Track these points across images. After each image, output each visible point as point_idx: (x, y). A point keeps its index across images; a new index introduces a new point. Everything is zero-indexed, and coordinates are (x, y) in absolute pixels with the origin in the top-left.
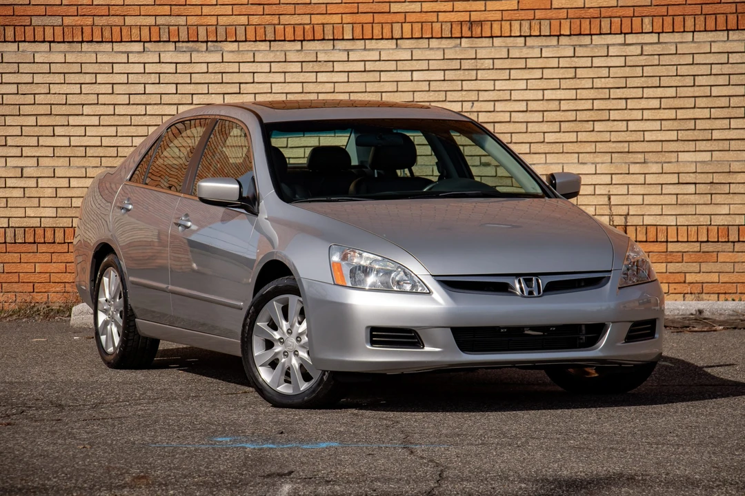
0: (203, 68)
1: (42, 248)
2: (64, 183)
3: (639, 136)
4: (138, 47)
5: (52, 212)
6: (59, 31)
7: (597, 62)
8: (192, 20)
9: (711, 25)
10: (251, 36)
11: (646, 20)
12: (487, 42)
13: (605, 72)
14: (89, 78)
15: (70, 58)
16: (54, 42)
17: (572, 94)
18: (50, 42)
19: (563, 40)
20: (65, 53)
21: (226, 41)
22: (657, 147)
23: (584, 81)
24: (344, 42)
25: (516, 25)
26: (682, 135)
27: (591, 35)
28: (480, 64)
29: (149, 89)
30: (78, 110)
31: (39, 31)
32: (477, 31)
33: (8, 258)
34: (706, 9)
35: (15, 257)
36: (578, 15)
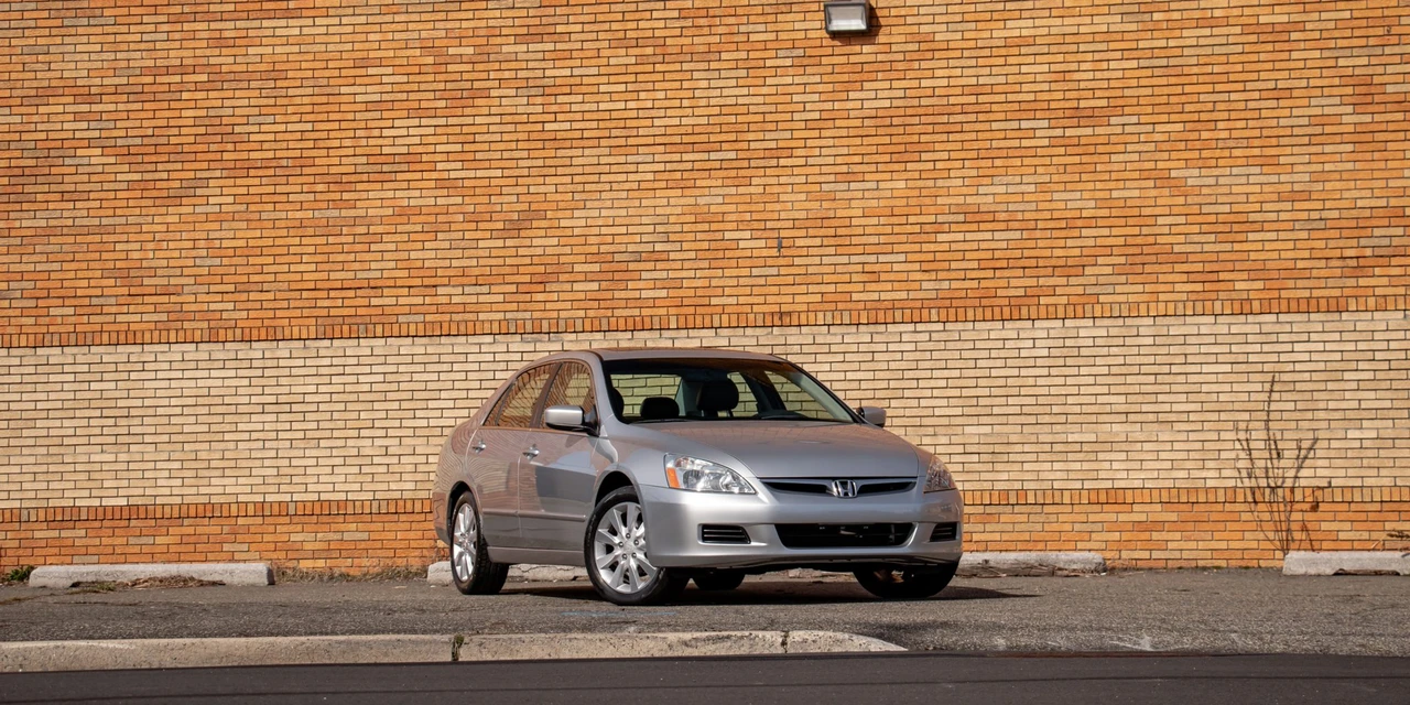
1: (403, 518)
2: (423, 460)
3: (930, 412)
4: (489, 339)
5: (411, 486)
6: (421, 326)
7: (892, 347)
8: (537, 315)
9: (988, 315)
10: (588, 328)
12: (795, 330)
13: (899, 356)
14: (446, 367)
15: (430, 350)
16: (416, 336)
17: (870, 375)
18: (413, 337)
19: (862, 328)
20: (425, 345)
21: (566, 332)
22: (945, 421)
23: (880, 364)
24: (670, 332)
25: (820, 315)
26: (967, 411)
27: (886, 324)
28: (789, 350)
30: (435, 395)
31: (404, 327)
32: (786, 320)
33: (373, 527)
34: (984, 302)
35: (379, 526)
36: (874, 307)
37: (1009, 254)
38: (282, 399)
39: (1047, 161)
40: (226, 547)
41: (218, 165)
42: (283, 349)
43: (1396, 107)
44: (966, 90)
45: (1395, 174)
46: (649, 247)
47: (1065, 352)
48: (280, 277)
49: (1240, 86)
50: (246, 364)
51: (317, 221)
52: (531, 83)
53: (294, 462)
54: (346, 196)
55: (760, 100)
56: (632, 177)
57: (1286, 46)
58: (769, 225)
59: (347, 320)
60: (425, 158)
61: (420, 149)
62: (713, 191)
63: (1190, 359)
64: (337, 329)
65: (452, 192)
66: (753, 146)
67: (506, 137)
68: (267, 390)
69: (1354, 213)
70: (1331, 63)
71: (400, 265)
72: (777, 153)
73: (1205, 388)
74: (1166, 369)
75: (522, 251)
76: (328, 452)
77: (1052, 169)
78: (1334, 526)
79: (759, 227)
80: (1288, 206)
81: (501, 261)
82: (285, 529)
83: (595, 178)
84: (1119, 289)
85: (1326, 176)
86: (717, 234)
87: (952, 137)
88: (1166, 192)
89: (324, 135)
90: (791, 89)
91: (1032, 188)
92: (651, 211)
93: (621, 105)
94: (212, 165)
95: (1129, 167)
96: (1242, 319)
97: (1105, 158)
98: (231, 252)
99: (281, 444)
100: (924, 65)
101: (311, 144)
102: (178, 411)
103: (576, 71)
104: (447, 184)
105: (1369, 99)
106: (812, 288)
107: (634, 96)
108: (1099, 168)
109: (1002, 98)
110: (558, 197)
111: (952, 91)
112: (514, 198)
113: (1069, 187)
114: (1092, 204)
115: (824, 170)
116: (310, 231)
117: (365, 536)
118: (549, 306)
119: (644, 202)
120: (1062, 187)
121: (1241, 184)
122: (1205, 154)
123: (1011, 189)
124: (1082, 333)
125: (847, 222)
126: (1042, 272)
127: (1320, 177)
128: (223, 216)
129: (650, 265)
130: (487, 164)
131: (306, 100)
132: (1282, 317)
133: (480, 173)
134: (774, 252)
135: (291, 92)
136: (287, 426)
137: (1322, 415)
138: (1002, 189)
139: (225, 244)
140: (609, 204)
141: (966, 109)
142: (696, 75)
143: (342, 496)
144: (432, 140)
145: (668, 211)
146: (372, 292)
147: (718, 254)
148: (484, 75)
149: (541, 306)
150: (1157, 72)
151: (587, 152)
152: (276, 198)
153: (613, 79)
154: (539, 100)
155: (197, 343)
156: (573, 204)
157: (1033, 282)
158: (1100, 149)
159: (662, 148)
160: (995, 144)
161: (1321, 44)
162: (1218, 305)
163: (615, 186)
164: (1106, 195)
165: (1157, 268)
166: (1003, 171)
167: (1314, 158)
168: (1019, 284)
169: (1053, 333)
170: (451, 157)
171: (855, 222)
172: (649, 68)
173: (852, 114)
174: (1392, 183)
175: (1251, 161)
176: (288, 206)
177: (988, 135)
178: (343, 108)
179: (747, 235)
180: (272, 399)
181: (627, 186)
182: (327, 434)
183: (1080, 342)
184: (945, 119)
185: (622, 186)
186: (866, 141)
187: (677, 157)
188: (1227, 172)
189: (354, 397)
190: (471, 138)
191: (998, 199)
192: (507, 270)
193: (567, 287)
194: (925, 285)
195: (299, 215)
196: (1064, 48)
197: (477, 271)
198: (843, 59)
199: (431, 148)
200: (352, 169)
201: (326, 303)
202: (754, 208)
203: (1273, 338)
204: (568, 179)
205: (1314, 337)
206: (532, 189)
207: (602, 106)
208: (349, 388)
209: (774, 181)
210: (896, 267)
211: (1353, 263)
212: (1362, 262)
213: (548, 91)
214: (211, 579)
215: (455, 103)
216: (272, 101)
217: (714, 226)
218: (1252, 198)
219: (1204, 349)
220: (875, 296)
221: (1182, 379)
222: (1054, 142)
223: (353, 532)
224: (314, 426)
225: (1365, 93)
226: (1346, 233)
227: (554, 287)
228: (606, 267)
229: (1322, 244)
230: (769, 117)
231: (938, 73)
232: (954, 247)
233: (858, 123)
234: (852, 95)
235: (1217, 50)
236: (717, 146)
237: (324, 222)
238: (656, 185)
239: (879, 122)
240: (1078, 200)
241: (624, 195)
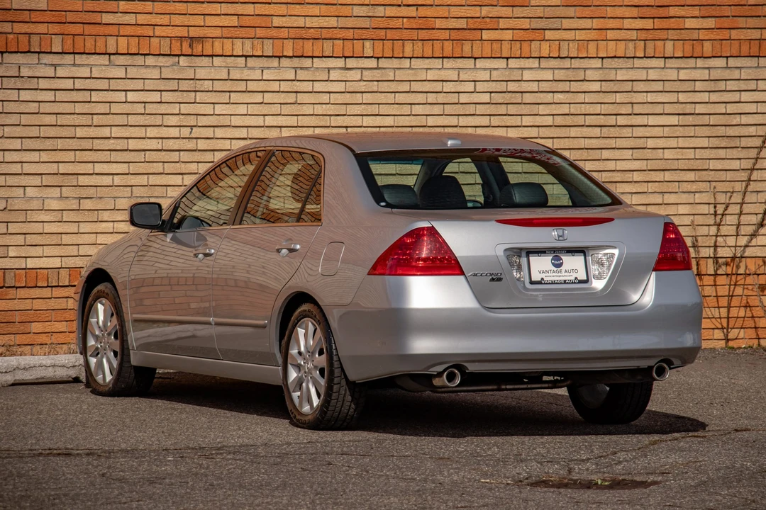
7: (318, 87)
9: (428, 52)
11: (367, 44)
12: (205, 61)
13: (325, 98)
19: (285, 62)
23: (305, 107)
24: (52, 56)
25: (238, 43)
27: (313, 57)
28: (199, 85)
32: (198, 48)
34: (423, 34)
36: (300, 35)
47: (507, 98)
73: (651, 143)
74: (612, 120)
84: (566, 23)
96: (691, 62)
106: (226, 8)
124: (527, 75)
132: (732, 62)
157: (476, 12)
168: (459, 14)
169: (495, 75)
183: (524, 87)
194: (357, 12)
219: (651, 97)
220: (300, 22)
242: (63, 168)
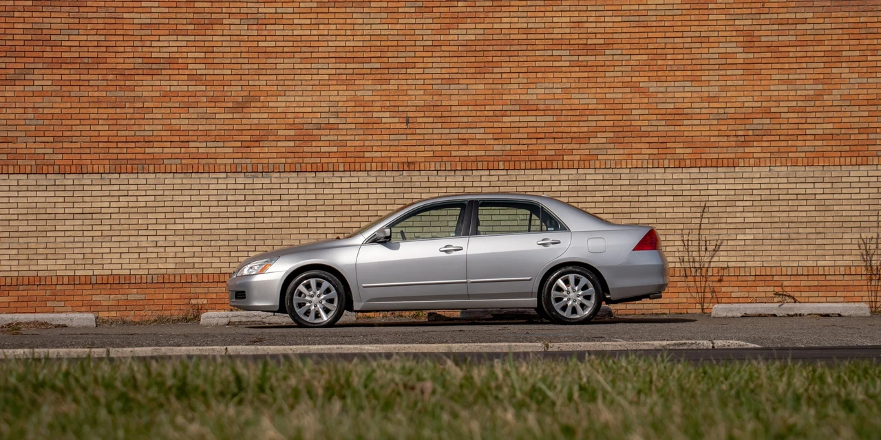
0: (260, 186)
1: (168, 285)
2: (180, 249)
3: (498, 223)
4: (224, 175)
5: (173, 266)
6: (179, 166)
7: (475, 184)
8: (254, 161)
9: (534, 166)
10: (287, 169)
11: (501, 163)
12: (417, 173)
14: (195, 192)
15: (185, 181)
16: (176, 173)
18: (174, 173)
19: (457, 173)
20: (182, 179)
21: (273, 172)
24: (339, 173)
25: (433, 164)
27: (472, 170)
28: (413, 185)
29: (229, 198)
30: (189, 209)
31: (168, 167)
32: (412, 167)
33: (147, 291)
34: (531, 158)
35: (152, 291)
36: (465, 160)
37: (546, 130)
38: (86, 211)
39: (568, 75)
40: (49, 304)
41: (40, 60)
42: (87, 180)
43: (766, 49)
44: (521, 31)
45: (766, 88)
46: (326, 121)
47: (578, 188)
48: (83, 133)
49: (680, 34)
50: (62, 188)
51: (109, 98)
52: (250, 16)
53: (95, 251)
54: (128, 83)
55: (395, 32)
56: (314, 77)
57: (706, 12)
58: (401, 109)
59: (130, 162)
60: (180, 61)
61: (177, 55)
62: (366, 88)
63: (650, 193)
64: (124, 167)
65: (198, 83)
66: (391, 60)
67: (234, 50)
68: (76, 205)
69: (743, 110)
70: (732, 22)
71: (165, 128)
72: (406, 65)
73: (658, 210)
74: (636, 199)
75: (244, 121)
76: (117, 245)
77: (572, 80)
78: (730, 289)
79: (394, 110)
80: (706, 105)
81: (231, 127)
82: (89, 292)
83: (292, 77)
84: (610, 152)
85: (727, 88)
86: (368, 113)
87: (512, 59)
88: (637, 95)
89: (113, 44)
90: (414, 27)
91: (559, 91)
92: (327, 99)
93: (308, 32)
94: (36, 60)
95: (616, 80)
96: (680, 170)
97: (603, 74)
98: (50, 116)
99: (85, 239)
100: (496, 15)
101: (104, 49)
102: (15, 217)
103: (279, 10)
104: (195, 77)
105: (752, 44)
106: (427, 148)
107: (316, 27)
108: (599, 80)
109: (542, 36)
110: (268, 88)
111: (512, 31)
112: (239, 88)
113: (581, 91)
114: (595, 101)
115: (435, 76)
116: (104, 105)
117: (143, 297)
118: (262, 155)
119: (323, 93)
120: (577, 91)
121: (680, 92)
122: (660, 73)
123: (547, 91)
124: (588, 177)
125: (449, 108)
126: (565, 141)
127: (725, 89)
128: (44, 94)
129: (327, 132)
130: (221, 66)
131: (100, 21)
132: (702, 170)
133: (216, 72)
134: (404, 126)
135: (90, 15)
136: (90, 228)
137: (723, 226)
138: (542, 91)
139: (46, 111)
140: (300, 93)
141: (521, 42)
142: (355, 15)
143: (127, 272)
144: (184, 49)
145: (338, 99)
146: (146, 145)
147: (369, 126)
148: (219, 10)
149: (257, 156)
150: (633, 24)
151: (286, 61)
152: (81, 83)
153: (302, 16)
154: (255, 27)
155: (28, 174)
156: (277, 93)
157: (560, 147)
158: (600, 69)
159: (334, 60)
160: (537, 64)
161: (726, 11)
162: (666, 162)
163: (304, 83)
164: (603, 96)
165: (631, 140)
166: (542, 80)
167: (721, 78)
168: (551, 148)
169: (571, 177)
170: (198, 61)
171: (453, 108)
172: (326, 10)
173: (452, 43)
174: (764, 93)
175: (686, 78)
176: (89, 89)
177: (534, 58)
178: (125, 27)
179: (387, 114)
180: (80, 211)
181: (312, 82)
182: (117, 233)
183: (587, 183)
184: (508, 48)
185: (308, 83)
186: (460, 60)
187: (343, 66)
188: (672, 84)
189: (135, 210)
190: (210, 50)
191: (539, 97)
192: (235, 133)
193: (274, 144)
194: (496, 147)
195: (96, 94)
196: (579, 8)
197: (215, 133)
198: (446, 10)
199: (185, 55)
200: (132, 66)
201: (115, 151)
202: (391, 98)
203: (697, 181)
204: (274, 77)
205: (720, 181)
206: (251, 83)
207: (296, 33)
208: (131, 204)
209: (404, 82)
210: (478, 136)
211: (742, 139)
212: (747, 138)
213: (260, 22)
214: (57, 323)
215: (200, 27)
216: (77, 21)
217: (367, 109)
218: (686, 100)
219: (658, 187)
220: (466, 153)
221: (645, 205)
222: (572, 64)
223: (134, 294)
224: (108, 228)
225: (750, 41)
226: (738, 122)
227: (266, 144)
228: (298, 132)
229: (724, 128)
230: (401, 43)
231: (504, 20)
232: (513, 125)
233: (455, 48)
234: (452, 31)
235: (668, 13)
236: (368, 60)
237: (114, 99)
238: (330, 83)
239: (468, 48)
240: (587, 99)
241: (310, 88)
242: (345, 225)
